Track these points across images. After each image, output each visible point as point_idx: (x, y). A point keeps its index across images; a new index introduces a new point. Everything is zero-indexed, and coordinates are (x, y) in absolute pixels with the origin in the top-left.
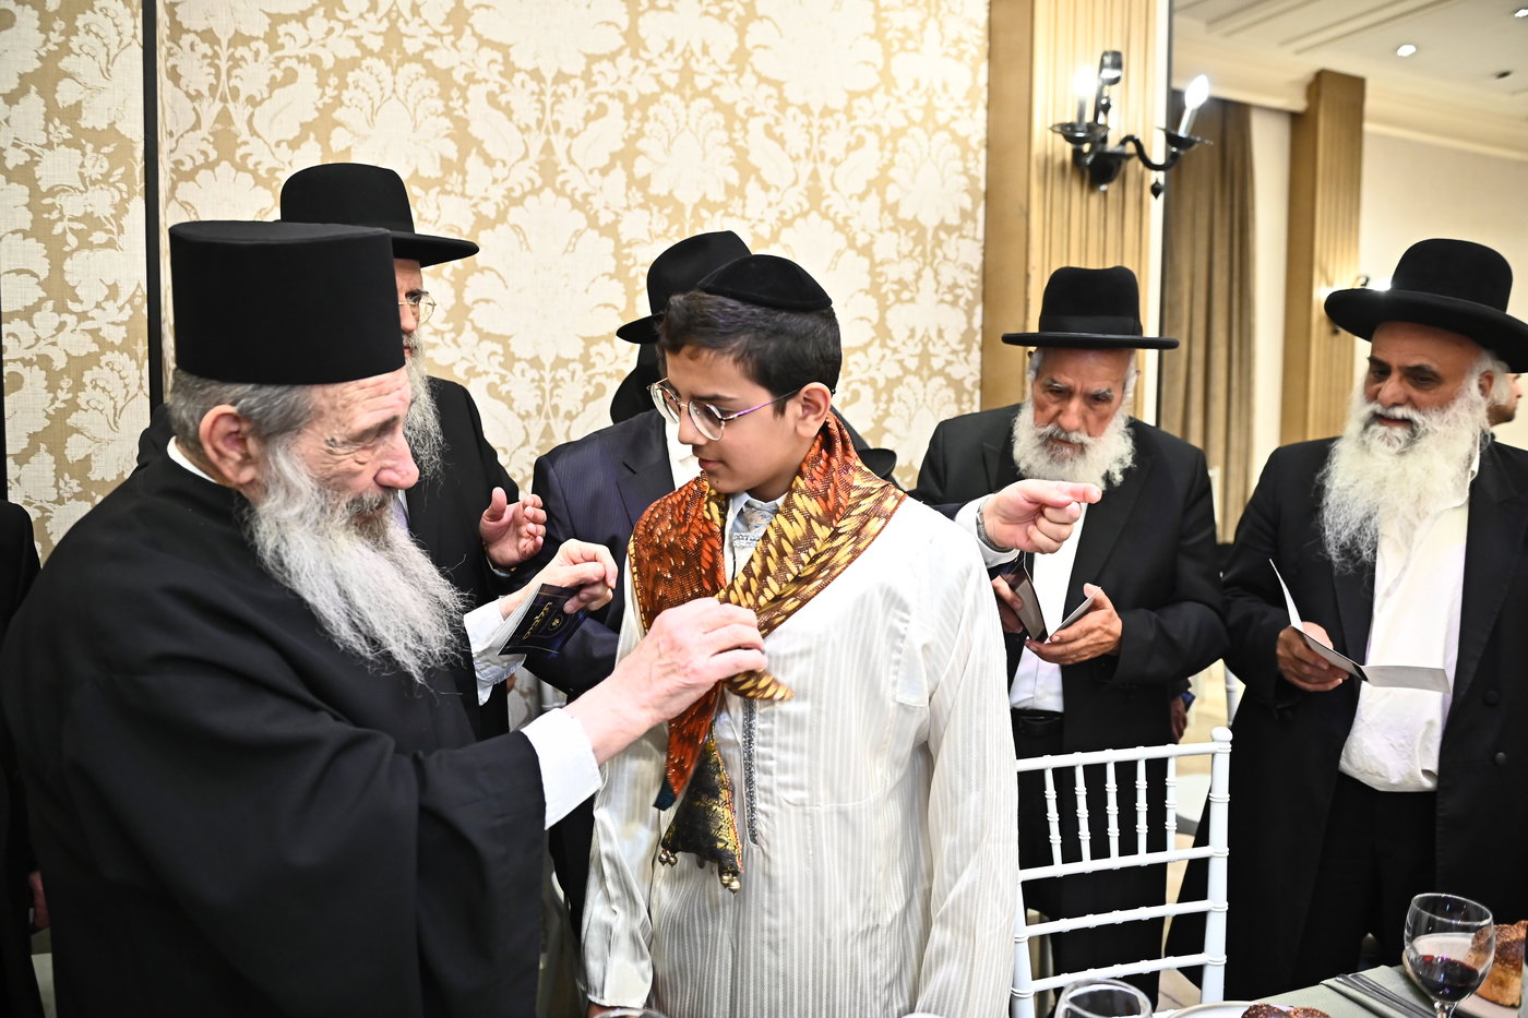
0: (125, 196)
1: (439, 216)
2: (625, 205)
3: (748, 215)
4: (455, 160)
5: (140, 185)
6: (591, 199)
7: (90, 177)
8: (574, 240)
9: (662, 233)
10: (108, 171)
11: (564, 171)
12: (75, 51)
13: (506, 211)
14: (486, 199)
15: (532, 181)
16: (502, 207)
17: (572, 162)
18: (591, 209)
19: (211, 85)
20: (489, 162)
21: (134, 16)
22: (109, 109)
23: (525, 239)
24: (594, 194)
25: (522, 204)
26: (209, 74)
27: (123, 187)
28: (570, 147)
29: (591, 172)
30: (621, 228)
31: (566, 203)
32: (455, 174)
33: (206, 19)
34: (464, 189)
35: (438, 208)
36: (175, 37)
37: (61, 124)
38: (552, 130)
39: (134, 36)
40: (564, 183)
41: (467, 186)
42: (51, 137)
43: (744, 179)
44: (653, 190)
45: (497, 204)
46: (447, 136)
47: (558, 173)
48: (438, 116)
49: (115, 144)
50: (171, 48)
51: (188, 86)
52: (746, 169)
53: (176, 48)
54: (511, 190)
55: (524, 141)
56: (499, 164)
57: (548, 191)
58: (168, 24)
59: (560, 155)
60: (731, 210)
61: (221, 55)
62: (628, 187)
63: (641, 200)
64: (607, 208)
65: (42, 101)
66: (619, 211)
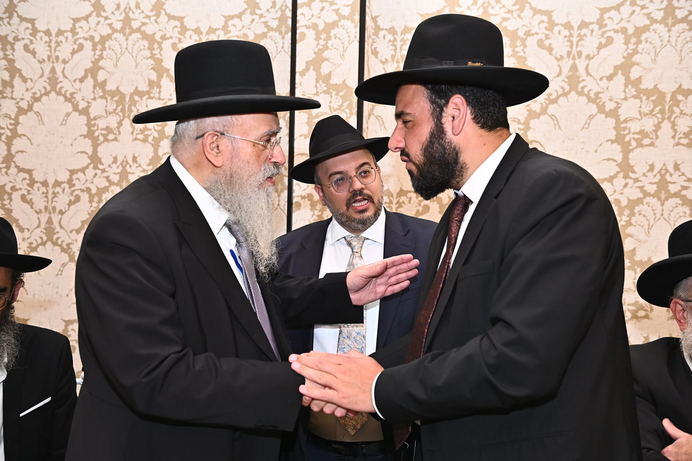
0: (348, 115)
2: (623, 97)
5: (355, 110)
7: (334, 107)
8: (589, 121)
10: (341, 104)
11: (583, 80)
12: (329, 47)
15: (563, 88)
16: (544, 105)
18: (600, 101)
19: (392, 55)
21: (356, 27)
22: (343, 74)
23: (558, 123)
25: (557, 103)
26: (391, 50)
27: (348, 111)
28: (588, 65)
30: (620, 111)
31: (584, 99)
33: (391, 22)
36: (376, 34)
37: (322, 83)
38: (576, 57)
39: (355, 37)
42: (318, 90)
45: (541, 104)
47: (580, 82)
49: (345, 91)
50: (375, 39)
51: (381, 57)
53: (377, 39)
55: (559, 65)
58: (373, 27)
59: (582, 71)
61: (398, 40)
62: (626, 85)
63: (635, 93)
64: (611, 100)
65: (315, 73)
66: (619, 101)
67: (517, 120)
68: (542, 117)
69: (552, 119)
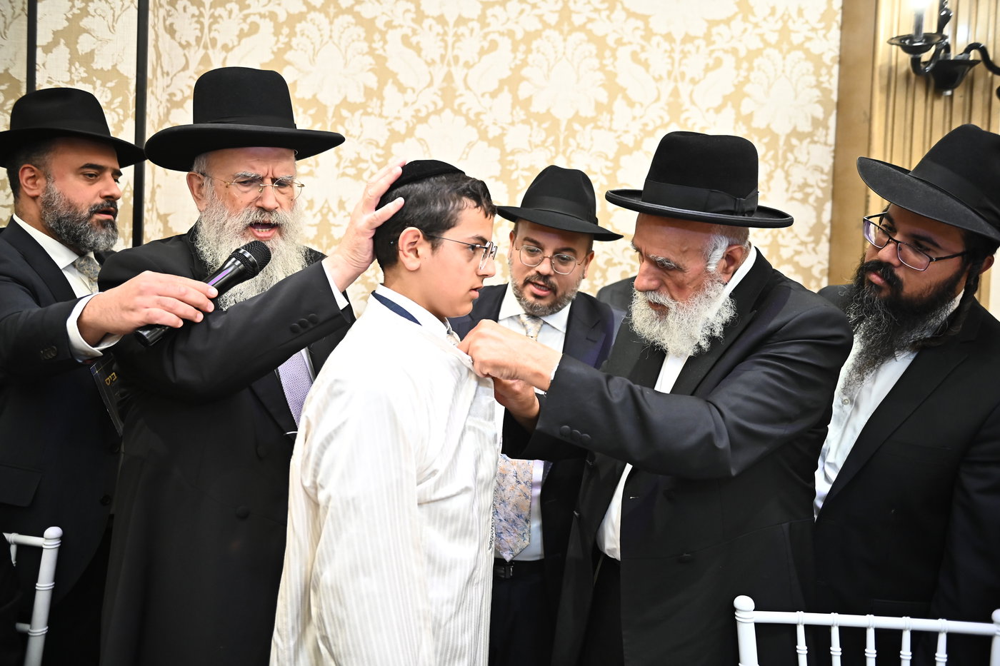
1: (362, 132)
2: (510, 121)
3: (614, 127)
4: (375, 89)
6: (482, 117)
8: (467, 150)
9: (540, 143)
11: (461, 95)
13: (414, 128)
14: (398, 118)
15: (435, 103)
16: (411, 125)
17: (468, 88)
18: (482, 125)
19: (197, 37)
20: (402, 89)
23: (428, 149)
24: (485, 113)
25: (426, 122)
26: (196, 29)
28: (466, 75)
29: (483, 95)
30: (506, 140)
31: (462, 120)
32: (375, 100)
34: (382, 111)
35: (361, 126)
38: (452, 63)
40: (461, 105)
41: (384, 109)
43: (612, 98)
44: (534, 109)
45: (407, 122)
46: (370, 70)
47: (456, 97)
48: (363, 55)
51: (180, 38)
52: (614, 88)
54: (418, 111)
55: (430, 73)
56: (409, 91)
57: (448, 112)
59: (458, 83)
60: (599, 124)
61: (205, 15)
62: (513, 107)
63: (524, 117)
64: (495, 124)
66: (505, 126)
67: (375, 143)
68: (408, 141)
69: (421, 144)
